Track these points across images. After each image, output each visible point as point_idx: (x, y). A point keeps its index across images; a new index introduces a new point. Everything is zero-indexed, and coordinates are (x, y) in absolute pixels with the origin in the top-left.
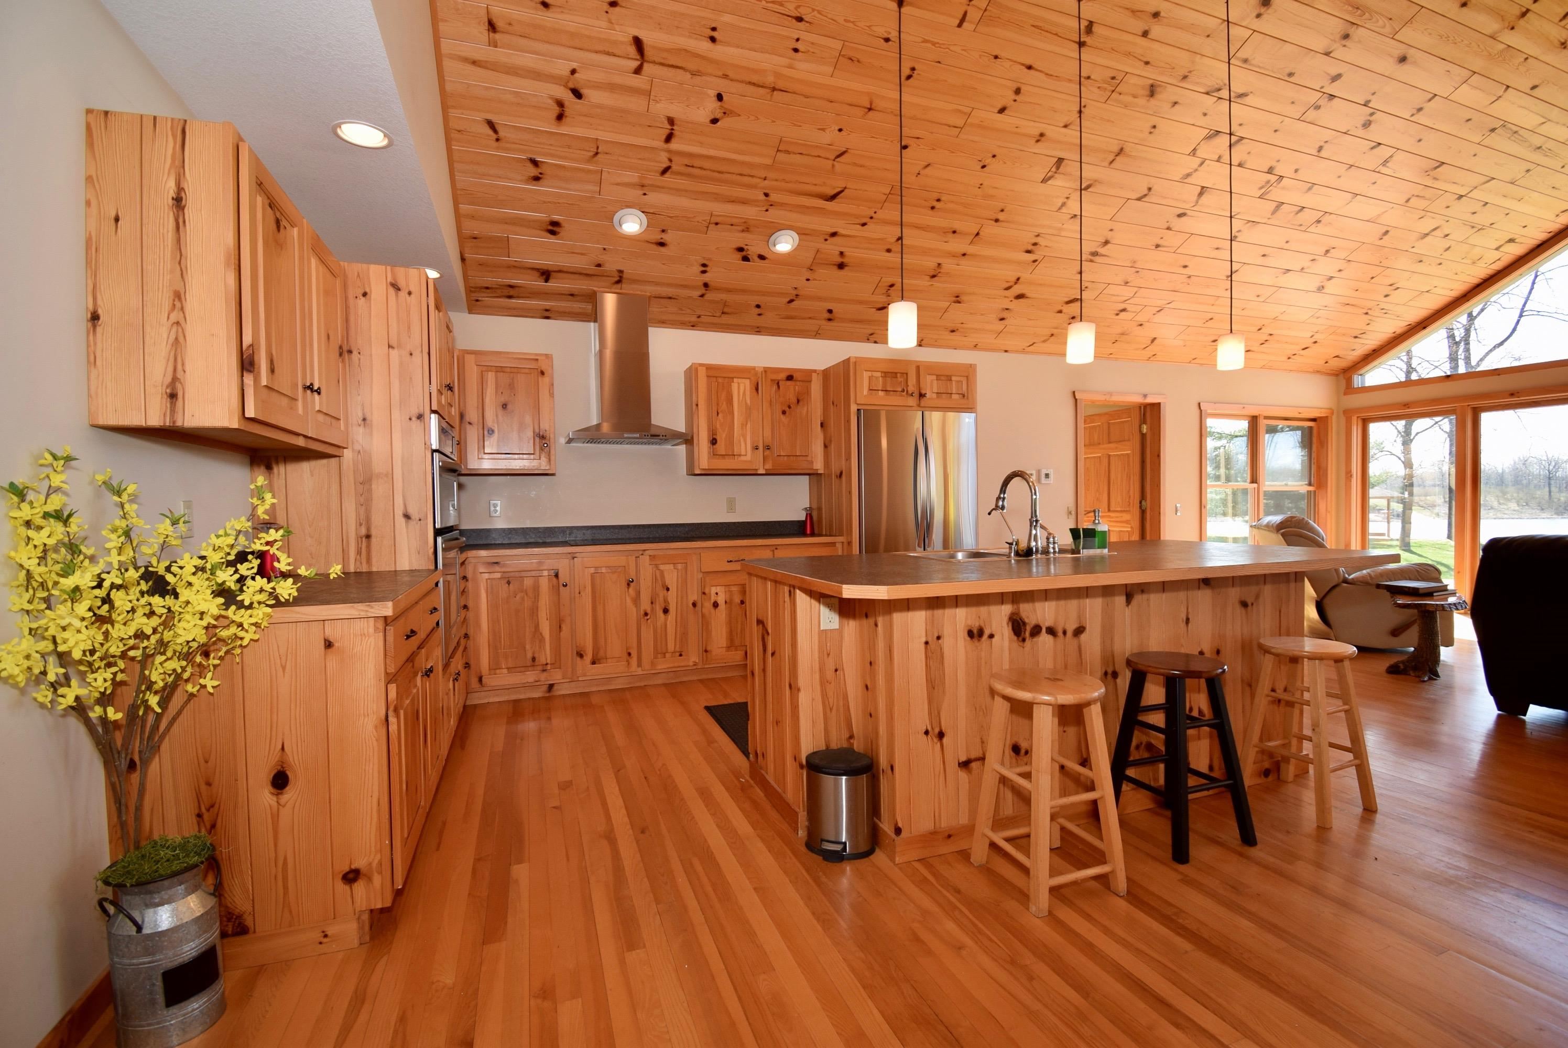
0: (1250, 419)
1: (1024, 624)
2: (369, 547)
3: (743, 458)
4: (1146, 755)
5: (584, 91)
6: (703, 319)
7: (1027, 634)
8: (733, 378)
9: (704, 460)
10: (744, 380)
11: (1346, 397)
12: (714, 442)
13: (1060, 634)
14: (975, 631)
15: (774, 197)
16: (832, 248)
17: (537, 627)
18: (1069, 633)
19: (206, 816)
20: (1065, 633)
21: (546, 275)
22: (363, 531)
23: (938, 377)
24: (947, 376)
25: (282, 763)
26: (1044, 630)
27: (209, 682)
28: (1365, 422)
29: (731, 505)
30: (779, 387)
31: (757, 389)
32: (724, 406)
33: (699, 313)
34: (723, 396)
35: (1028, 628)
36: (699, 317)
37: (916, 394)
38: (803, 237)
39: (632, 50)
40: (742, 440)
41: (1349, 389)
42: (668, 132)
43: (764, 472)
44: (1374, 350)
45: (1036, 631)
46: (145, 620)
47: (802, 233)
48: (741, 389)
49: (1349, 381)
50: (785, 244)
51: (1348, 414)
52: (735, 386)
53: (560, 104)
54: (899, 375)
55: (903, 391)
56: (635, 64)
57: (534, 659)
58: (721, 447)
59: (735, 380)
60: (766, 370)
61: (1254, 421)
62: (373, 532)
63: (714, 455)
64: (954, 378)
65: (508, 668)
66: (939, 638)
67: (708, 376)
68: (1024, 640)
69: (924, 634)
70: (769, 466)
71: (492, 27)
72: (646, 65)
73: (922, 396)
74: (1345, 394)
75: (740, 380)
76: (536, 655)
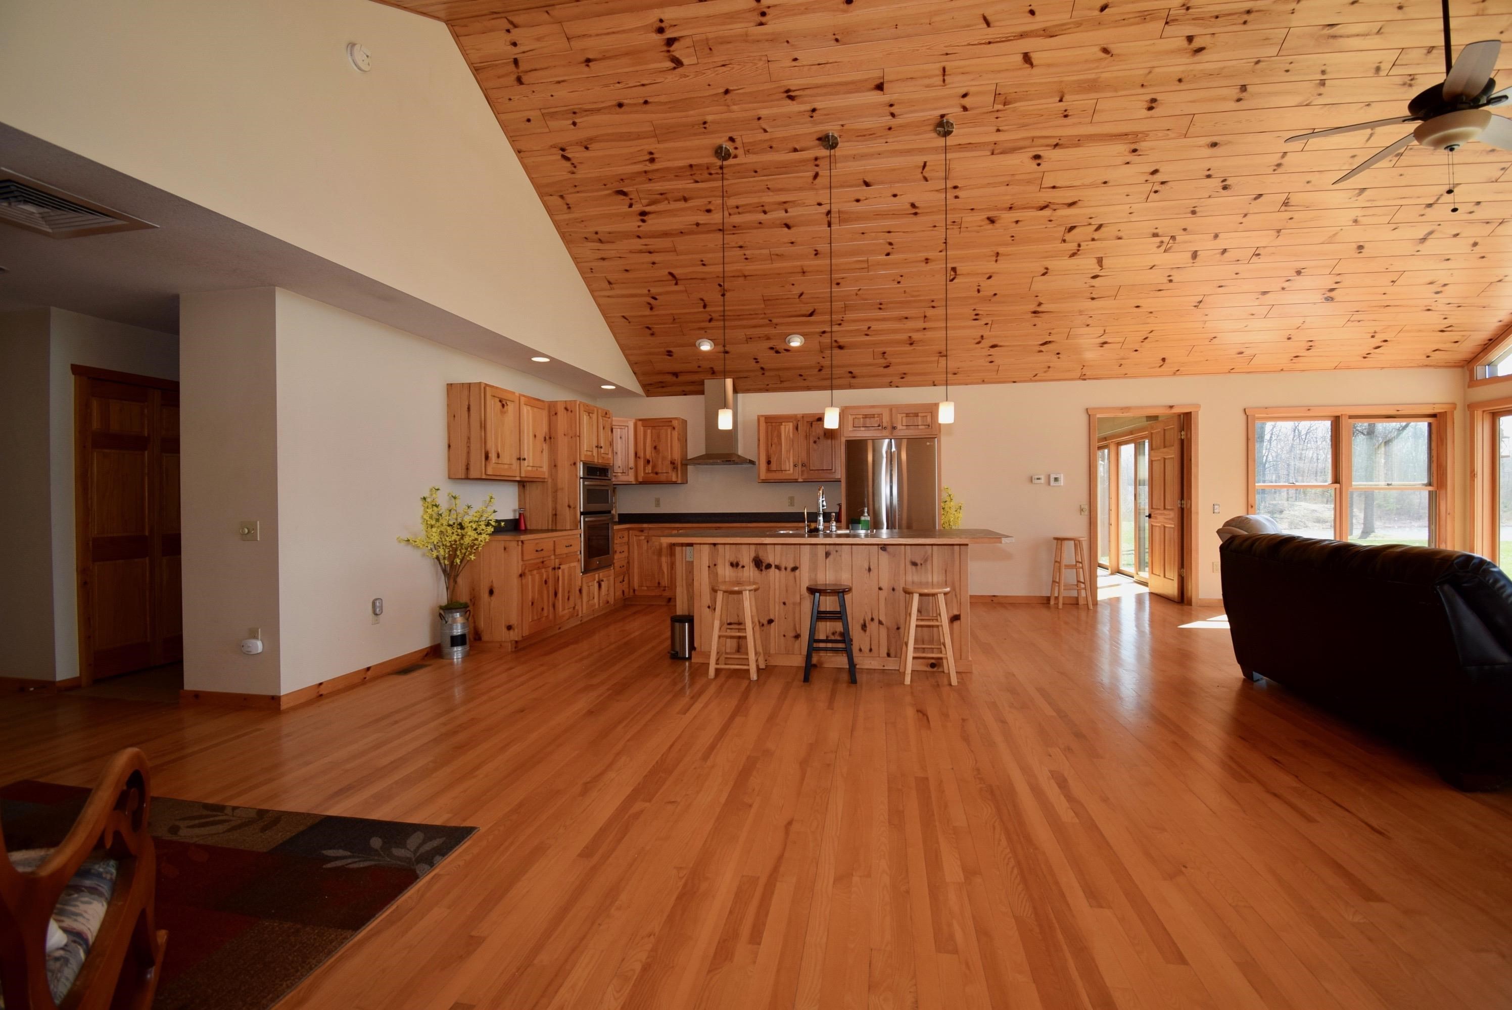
0: (1332, 419)
1: (762, 562)
2: (556, 519)
3: (788, 472)
4: (839, 638)
5: (657, 297)
6: (770, 386)
7: (763, 568)
8: (782, 422)
9: (763, 475)
10: (789, 423)
11: (1470, 389)
12: (769, 462)
13: (783, 569)
14: (734, 563)
15: (775, 321)
16: (826, 339)
17: (661, 566)
18: (789, 569)
19: (473, 600)
20: (786, 569)
21: (676, 374)
22: (554, 513)
23: (907, 415)
24: (915, 413)
25: (492, 586)
26: (773, 566)
27: (472, 557)
28: (1495, 416)
29: (792, 501)
30: (812, 426)
31: (797, 429)
32: (776, 440)
33: (767, 383)
34: (775, 434)
35: (764, 565)
36: (768, 385)
37: (889, 427)
38: (806, 336)
39: (670, 277)
40: (787, 462)
41: (1472, 382)
42: (703, 304)
43: (802, 481)
44: (1490, 340)
45: (769, 566)
46: (456, 536)
47: (803, 334)
48: (787, 429)
49: (1472, 372)
50: (796, 342)
51: (1471, 407)
52: (782, 427)
53: (649, 304)
54: (876, 416)
55: (879, 426)
56: (674, 282)
57: (659, 583)
58: (774, 466)
59: (783, 424)
60: (803, 416)
61: (1336, 423)
62: (558, 513)
63: (769, 470)
64: (920, 414)
65: (647, 587)
66: (715, 565)
67: (766, 423)
68: (761, 570)
69: (708, 562)
70: (805, 476)
71: (610, 283)
72: (678, 281)
73: (894, 428)
74: (1469, 387)
75: (786, 424)
76: (661, 582)
